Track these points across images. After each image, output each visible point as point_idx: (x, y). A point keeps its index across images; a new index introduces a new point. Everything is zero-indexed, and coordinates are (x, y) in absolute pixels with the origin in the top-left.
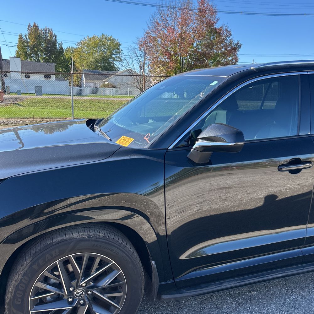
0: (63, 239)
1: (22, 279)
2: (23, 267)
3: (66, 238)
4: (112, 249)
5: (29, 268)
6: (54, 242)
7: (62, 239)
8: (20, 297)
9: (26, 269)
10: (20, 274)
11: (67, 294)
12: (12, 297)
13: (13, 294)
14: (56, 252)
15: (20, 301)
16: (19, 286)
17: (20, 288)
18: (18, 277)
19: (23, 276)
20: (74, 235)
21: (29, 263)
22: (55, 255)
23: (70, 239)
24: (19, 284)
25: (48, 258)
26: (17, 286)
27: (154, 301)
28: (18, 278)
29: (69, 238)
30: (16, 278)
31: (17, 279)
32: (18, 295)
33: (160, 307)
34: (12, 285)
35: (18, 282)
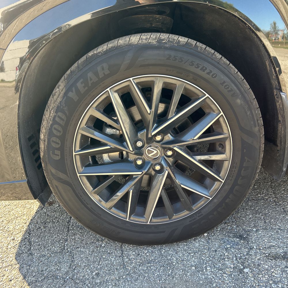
0: (115, 46)
1: (55, 117)
2: (55, 97)
3: (119, 44)
4: (204, 67)
5: (63, 99)
6: (99, 53)
7: (112, 47)
8: (57, 147)
9: (59, 100)
10: (52, 109)
11: (131, 149)
12: (45, 148)
13: (46, 143)
14: (103, 69)
15: (58, 155)
16: (53, 129)
17: (55, 132)
18: (50, 114)
19: (56, 112)
20: (131, 40)
21: (62, 90)
22: (103, 75)
23: (127, 45)
24: (52, 125)
25: (91, 79)
26: (50, 129)
27: (282, 171)
28: (49, 116)
29: (124, 44)
30: (47, 116)
31: (49, 118)
32: (54, 145)
33: (284, 196)
34: (44, 128)
35: (51, 122)
